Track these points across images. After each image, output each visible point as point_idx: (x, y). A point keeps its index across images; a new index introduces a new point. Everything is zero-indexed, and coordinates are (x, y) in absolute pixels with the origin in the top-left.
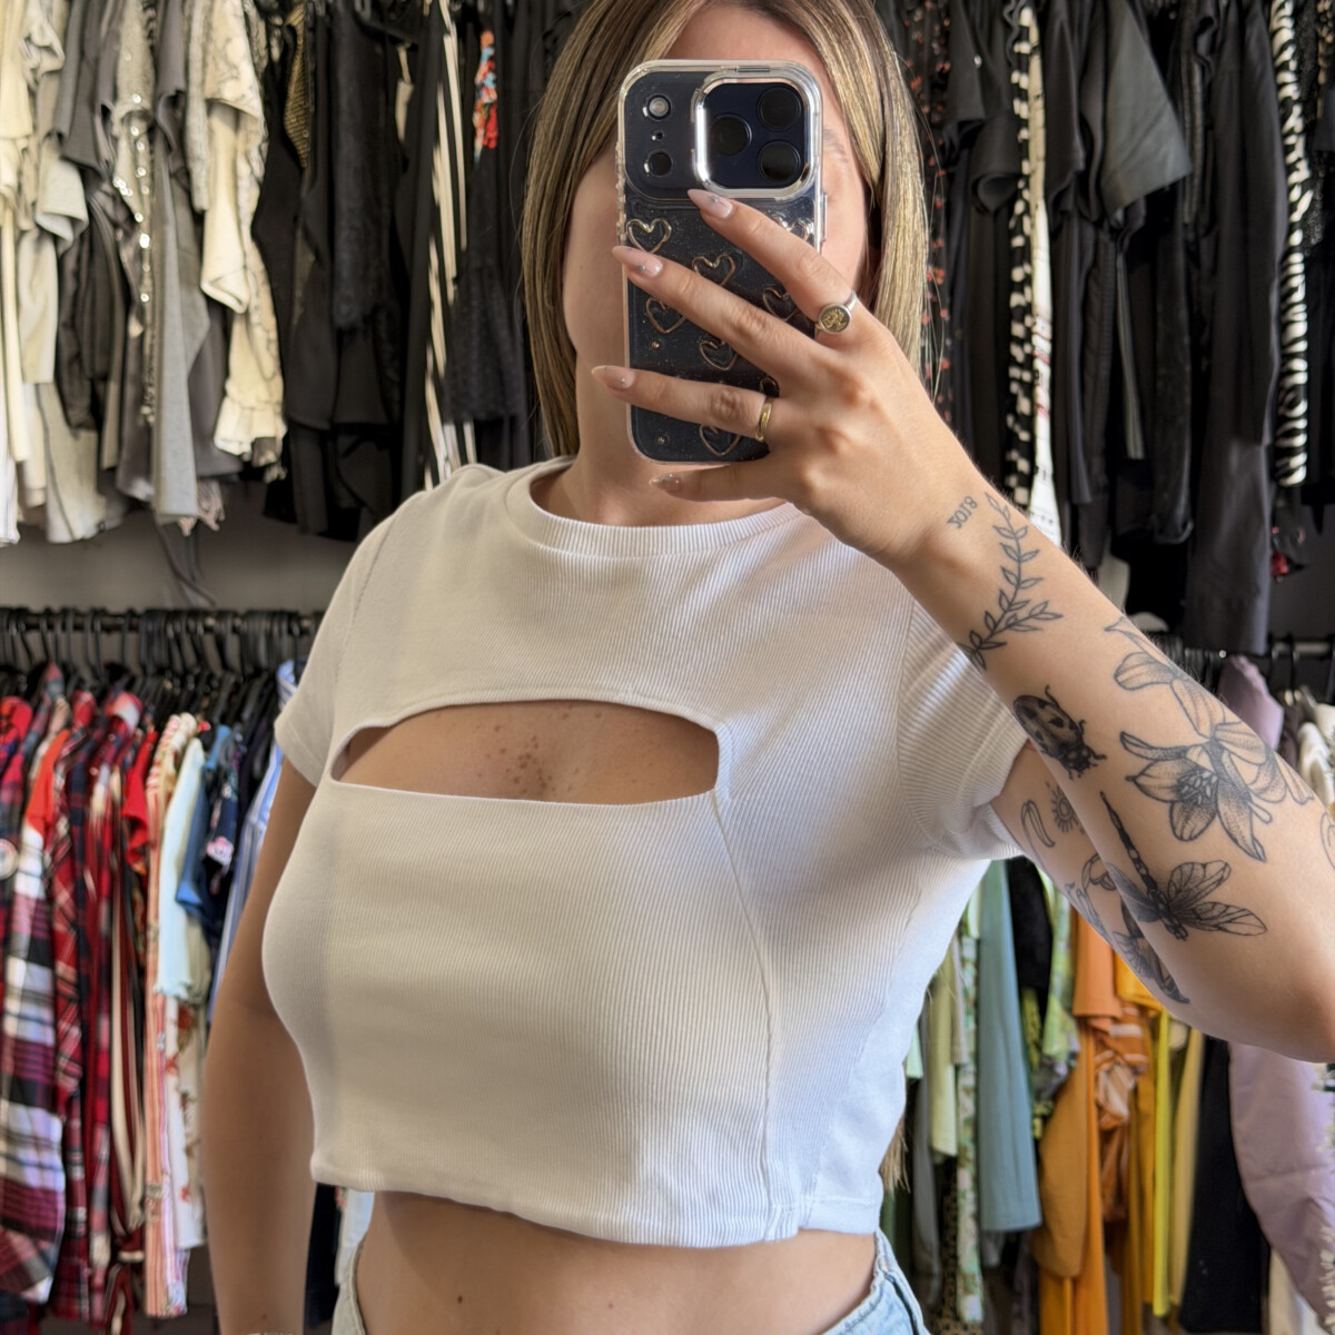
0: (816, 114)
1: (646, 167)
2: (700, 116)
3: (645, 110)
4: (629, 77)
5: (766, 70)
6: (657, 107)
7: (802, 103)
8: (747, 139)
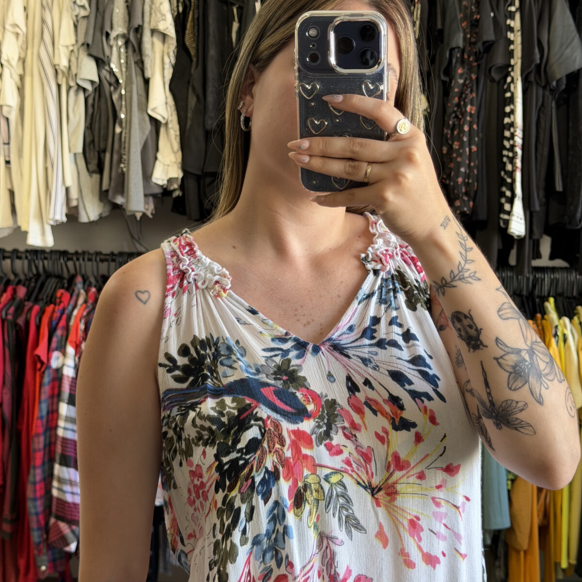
0: (384, 35)
1: (308, 59)
2: (332, 36)
3: (307, 34)
4: (300, 19)
5: (362, 15)
6: (313, 32)
7: (378, 30)
8: (353, 47)
